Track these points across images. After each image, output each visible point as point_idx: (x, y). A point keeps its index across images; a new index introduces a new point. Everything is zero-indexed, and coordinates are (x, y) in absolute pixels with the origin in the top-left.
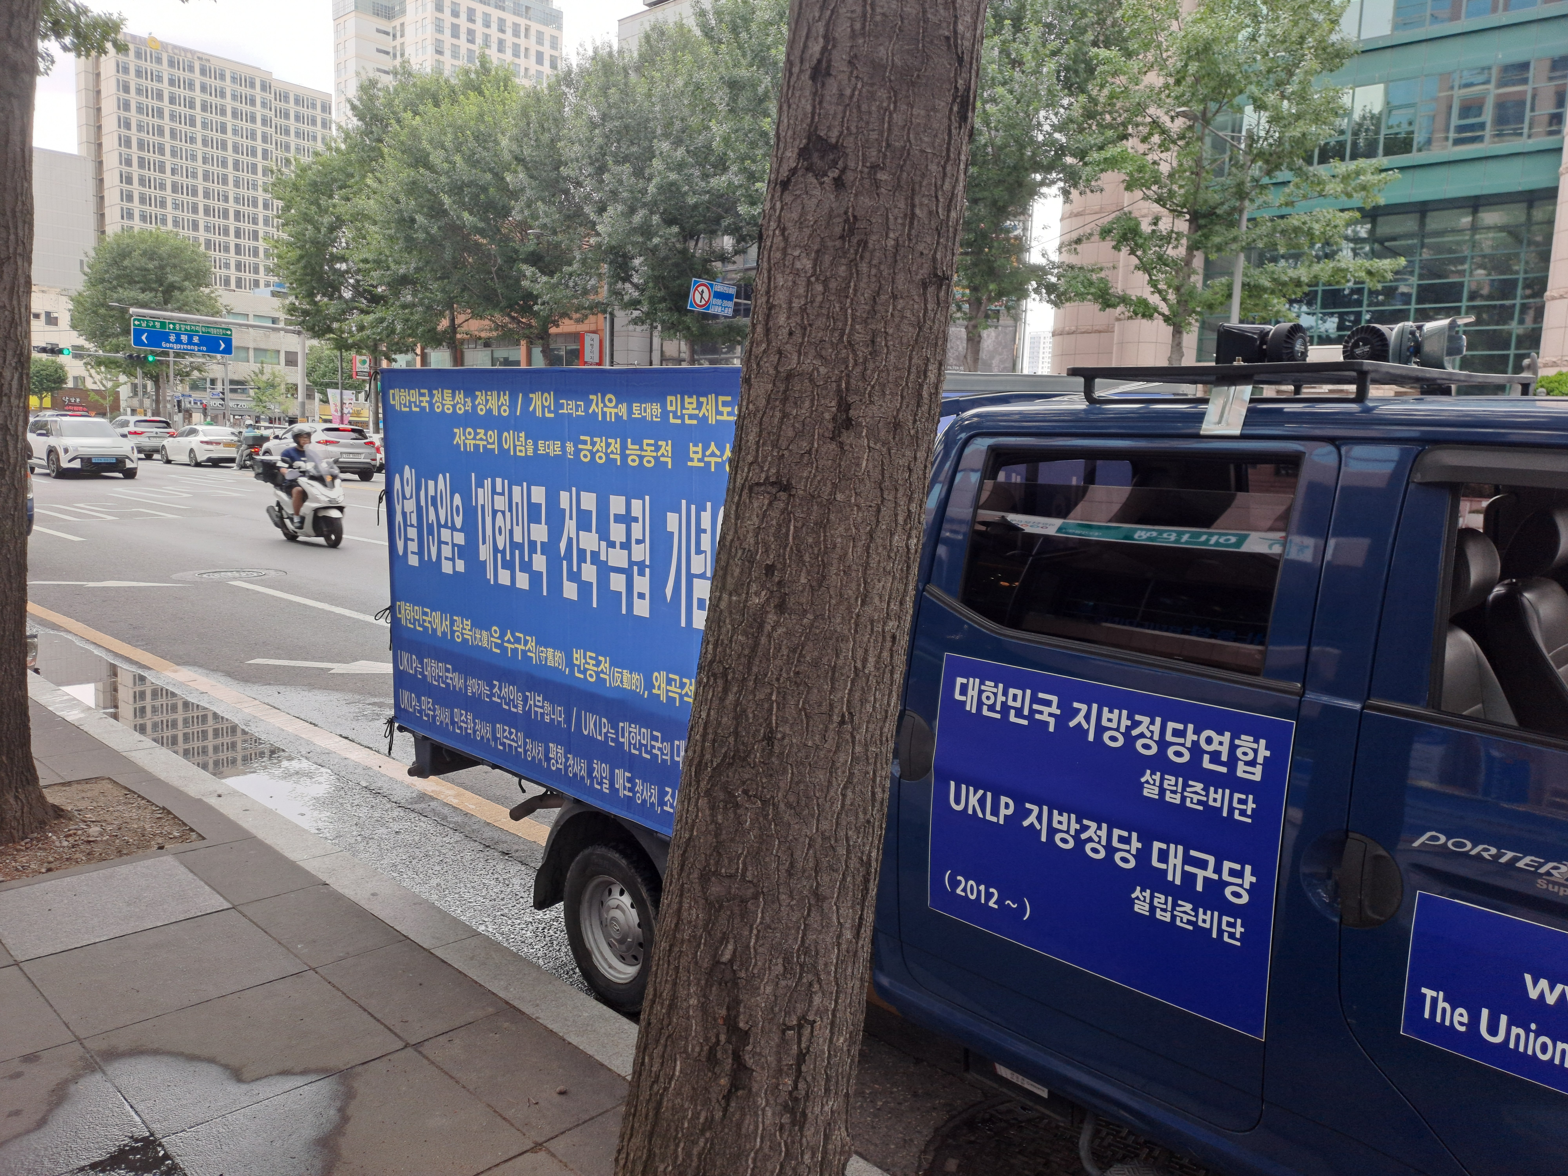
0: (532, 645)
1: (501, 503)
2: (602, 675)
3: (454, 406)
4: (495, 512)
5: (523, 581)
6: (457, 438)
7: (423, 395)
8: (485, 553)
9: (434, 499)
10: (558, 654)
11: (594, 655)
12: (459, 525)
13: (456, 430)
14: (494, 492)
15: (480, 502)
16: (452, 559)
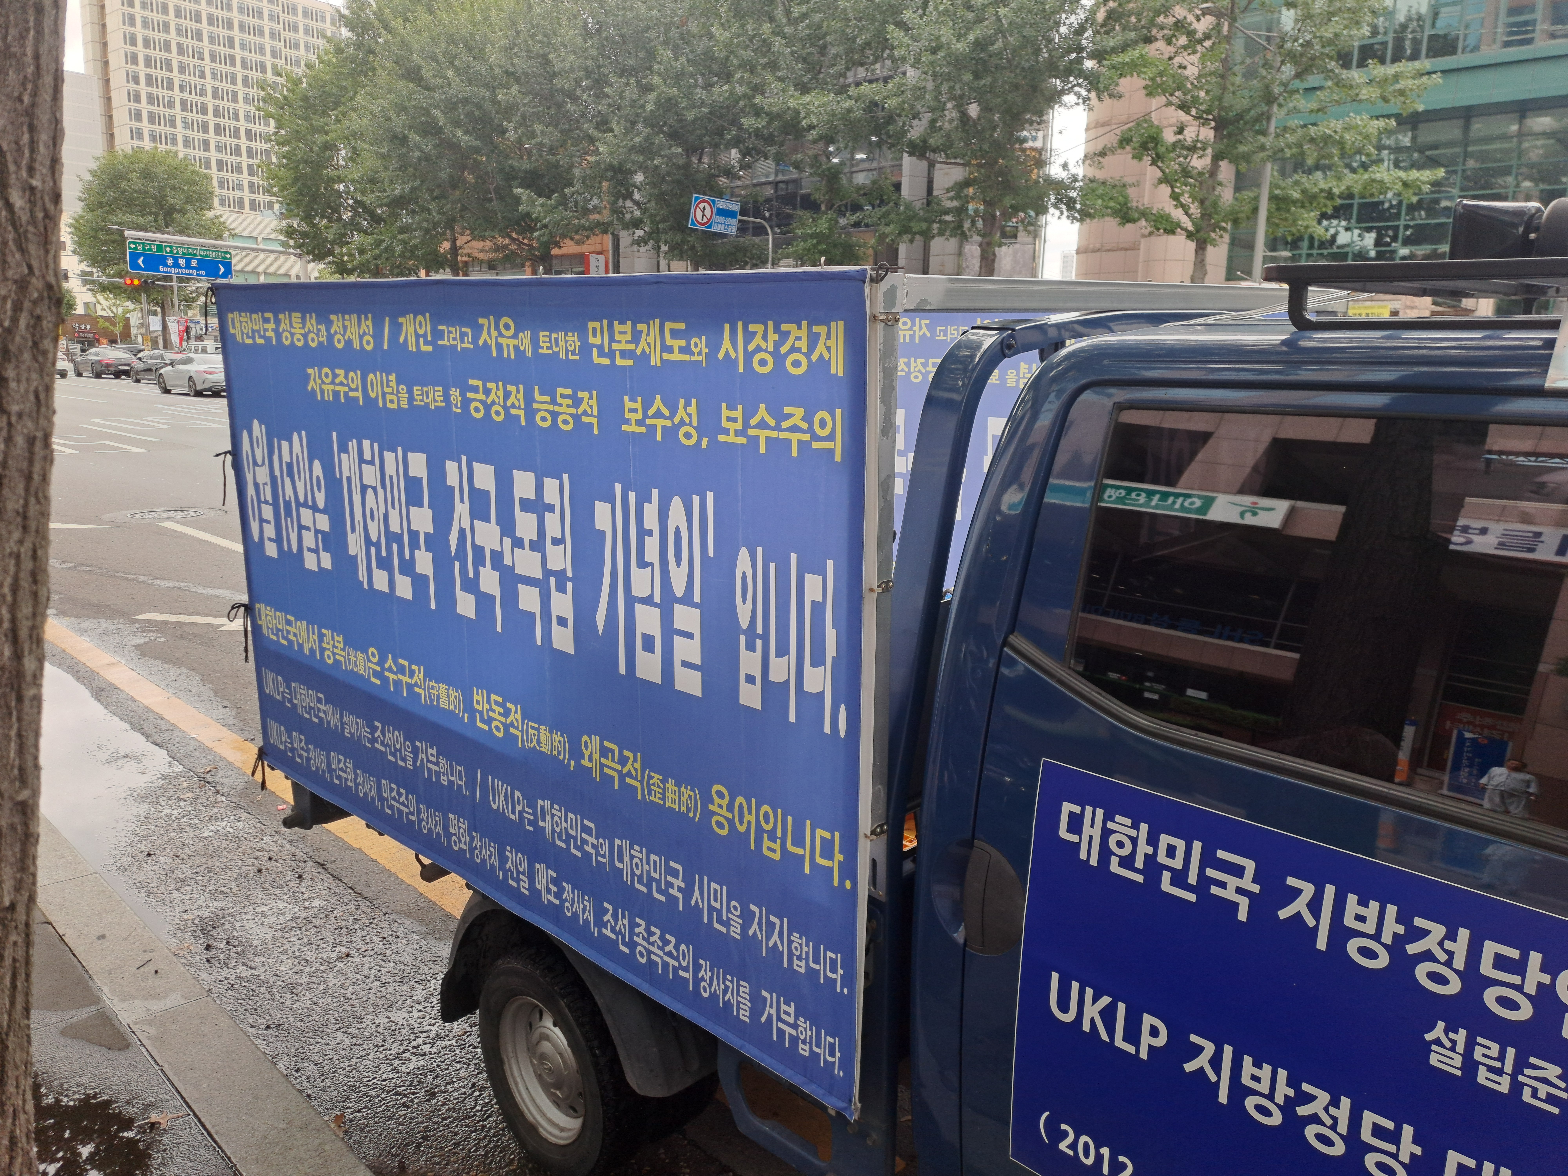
0: (419, 677)
1: (371, 475)
2: (512, 730)
3: (305, 336)
4: (364, 488)
5: (404, 588)
6: (312, 382)
7: (266, 321)
8: (355, 545)
9: (290, 466)
10: (453, 693)
11: (500, 700)
12: (321, 504)
13: (310, 371)
14: (362, 460)
15: (346, 473)
16: (316, 551)
